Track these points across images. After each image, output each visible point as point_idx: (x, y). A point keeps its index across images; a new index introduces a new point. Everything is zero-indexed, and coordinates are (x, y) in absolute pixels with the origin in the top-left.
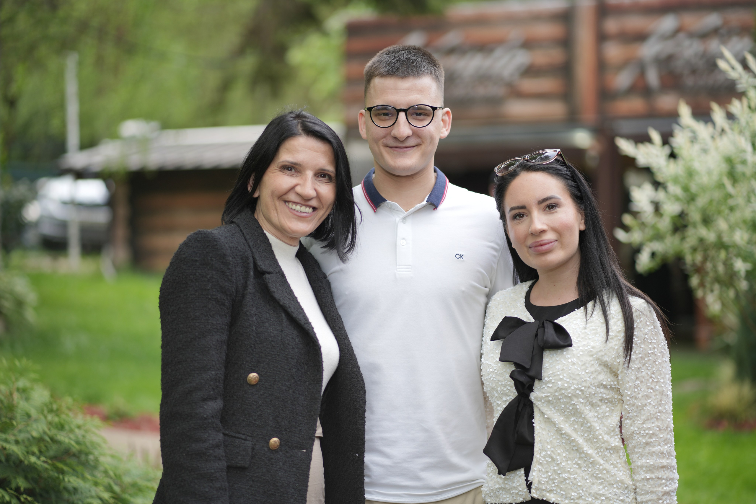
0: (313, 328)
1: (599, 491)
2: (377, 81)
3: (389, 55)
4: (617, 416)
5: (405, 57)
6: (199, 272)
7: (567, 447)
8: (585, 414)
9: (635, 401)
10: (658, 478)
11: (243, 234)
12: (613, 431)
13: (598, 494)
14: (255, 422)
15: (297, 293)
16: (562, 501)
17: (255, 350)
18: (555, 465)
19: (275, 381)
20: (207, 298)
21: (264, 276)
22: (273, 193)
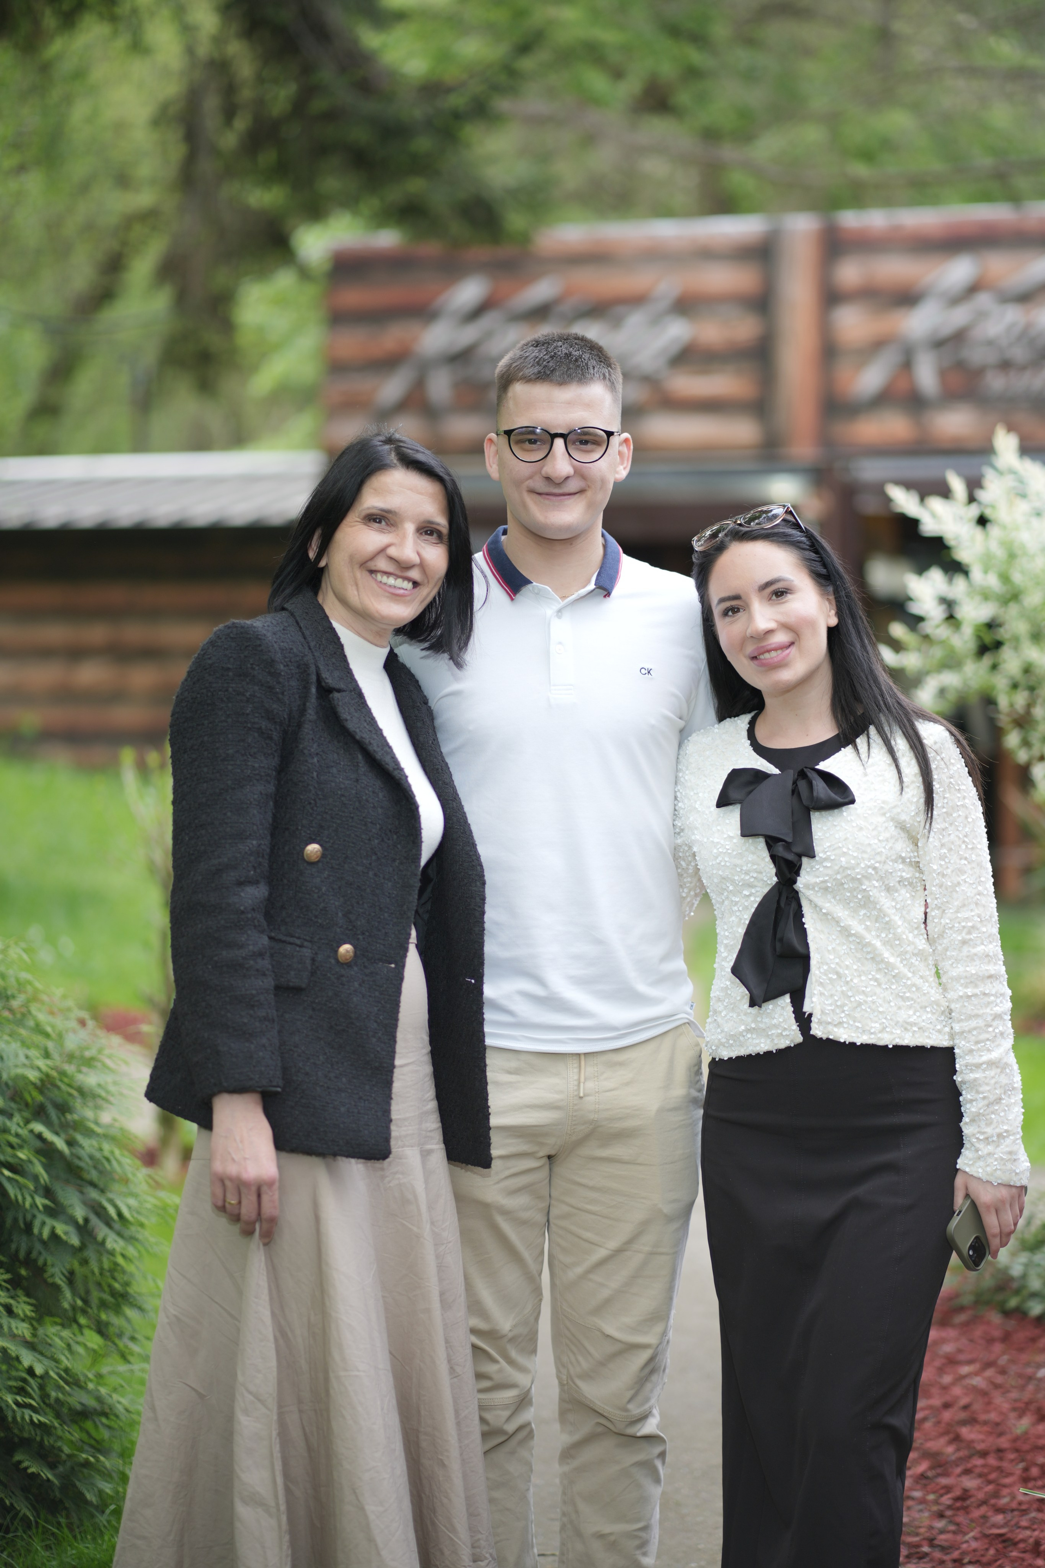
0: (407, 777)
1: (909, 1018)
2: (518, 389)
3: (538, 348)
4: (920, 906)
5: (565, 351)
6: (232, 687)
7: (859, 955)
8: (881, 904)
9: (944, 880)
10: (985, 994)
11: (300, 628)
12: (916, 928)
13: (907, 1023)
14: (316, 920)
15: (381, 724)
16: (858, 1037)
17: (315, 808)
18: (842, 984)
19: (347, 857)
20: (245, 727)
21: (331, 695)
22: (351, 558)
